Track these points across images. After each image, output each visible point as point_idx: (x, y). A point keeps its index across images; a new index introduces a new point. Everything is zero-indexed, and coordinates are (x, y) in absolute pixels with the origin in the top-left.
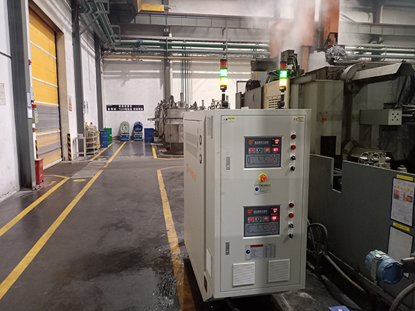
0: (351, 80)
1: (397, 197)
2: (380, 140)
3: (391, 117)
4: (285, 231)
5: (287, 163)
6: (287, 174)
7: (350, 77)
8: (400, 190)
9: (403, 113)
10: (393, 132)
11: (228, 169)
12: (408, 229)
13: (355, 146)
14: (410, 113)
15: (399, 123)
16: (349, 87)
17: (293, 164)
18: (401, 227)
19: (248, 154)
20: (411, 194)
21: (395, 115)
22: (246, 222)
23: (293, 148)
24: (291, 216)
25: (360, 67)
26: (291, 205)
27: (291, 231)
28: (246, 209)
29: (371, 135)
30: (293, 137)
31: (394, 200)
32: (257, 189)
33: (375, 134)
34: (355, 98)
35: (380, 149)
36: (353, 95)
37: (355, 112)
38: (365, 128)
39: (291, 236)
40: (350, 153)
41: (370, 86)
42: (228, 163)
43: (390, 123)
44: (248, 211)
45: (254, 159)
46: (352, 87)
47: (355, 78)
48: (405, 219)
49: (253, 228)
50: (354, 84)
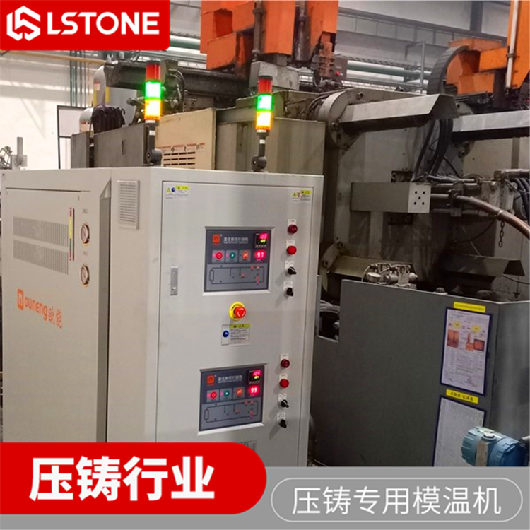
0: (337, 121)
1: (454, 343)
2: (384, 241)
3: (412, 197)
4: (274, 413)
5: (279, 283)
6: (278, 302)
7: (335, 115)
8: (461, 331)
9: (433, 191)
10: (405, 227)
11: (174, 293)
12: (475, 400)
13: (341, 254)
14: (444, 190)
15: (426, 209)
16: (334, 136)
17: (290, 282)
18: (462, 396)
19: (211, 263)
20: (482, 335)
21: (419, 193)
22: (203, 400)
23: (291, 251)
24: (284, 384)
25: (353, 98)
26: (285, 364)
27: (283, 415)
28: (205, 374)
29: (368, 232)
30: (292, 230)
31: (448, 350)
32: (225, 335)
33: (376, 229)
34: (345, 158)
35: (384, 258)
36: (341, 151)
37: (343, 186)
38: (360, 216)
39: (283, 423)
40: (333, 267)
41: (370, 137)
42: (174, 282)
43: (412, 209)
44: (209, 379)
45: (222, 274)
46: (339, 137)
47: (346, 119)
48: (469, 382)
49: (216, 412)
50: (341, 131)
